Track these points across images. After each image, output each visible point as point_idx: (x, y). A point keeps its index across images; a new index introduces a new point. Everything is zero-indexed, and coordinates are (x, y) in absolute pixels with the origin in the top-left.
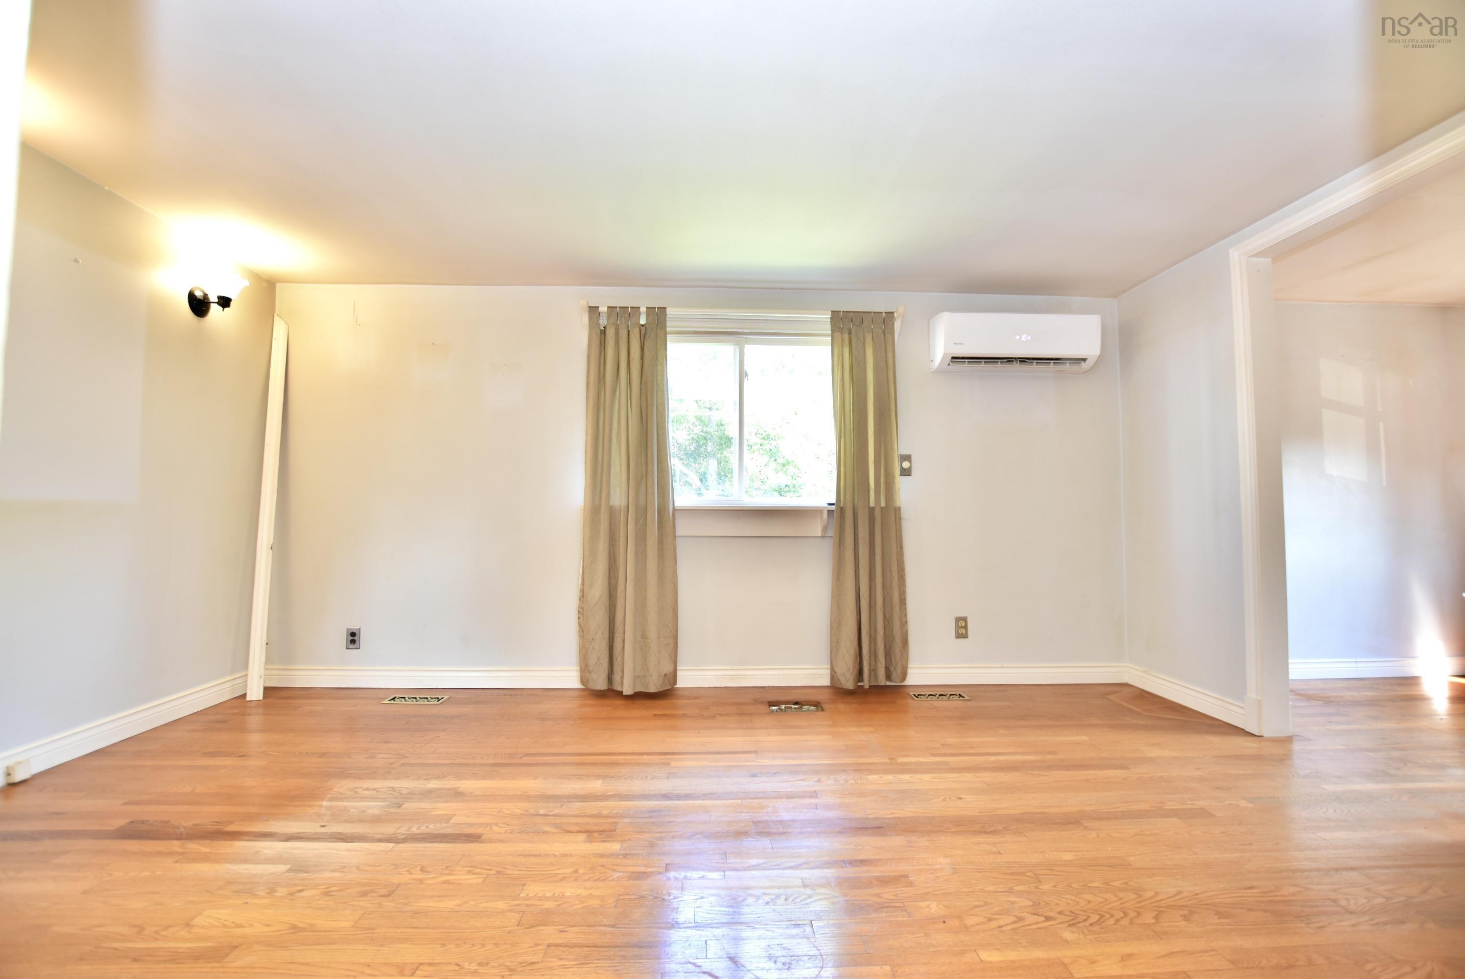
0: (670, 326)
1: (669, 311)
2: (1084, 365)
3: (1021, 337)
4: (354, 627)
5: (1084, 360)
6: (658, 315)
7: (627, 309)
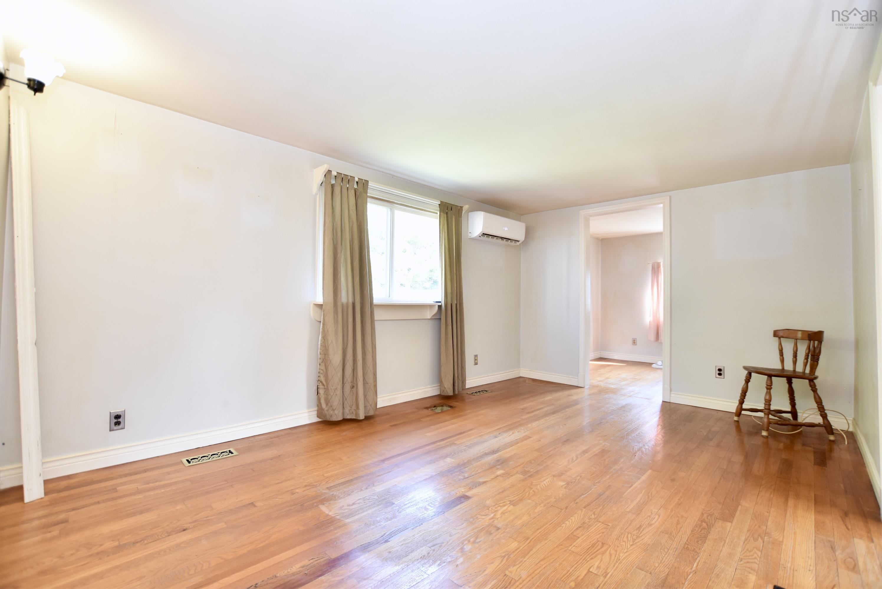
0: (370, 193)
1: (370, 184)
2: (518, 243)
3: (505, 229)
4: (117, 410)
5: (518, 241)
6: (364, 184)
7: (347, 176)
